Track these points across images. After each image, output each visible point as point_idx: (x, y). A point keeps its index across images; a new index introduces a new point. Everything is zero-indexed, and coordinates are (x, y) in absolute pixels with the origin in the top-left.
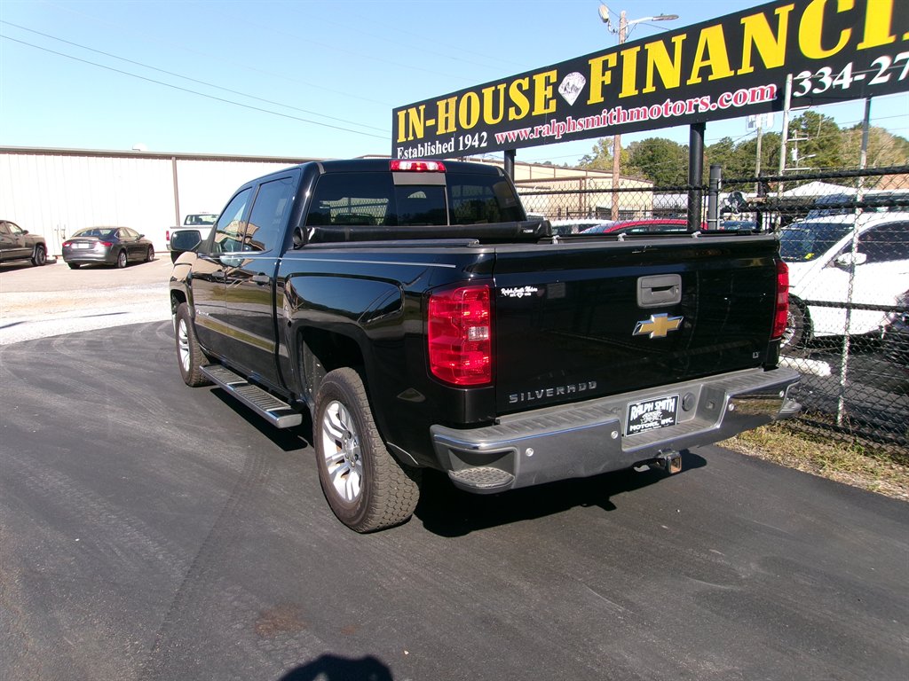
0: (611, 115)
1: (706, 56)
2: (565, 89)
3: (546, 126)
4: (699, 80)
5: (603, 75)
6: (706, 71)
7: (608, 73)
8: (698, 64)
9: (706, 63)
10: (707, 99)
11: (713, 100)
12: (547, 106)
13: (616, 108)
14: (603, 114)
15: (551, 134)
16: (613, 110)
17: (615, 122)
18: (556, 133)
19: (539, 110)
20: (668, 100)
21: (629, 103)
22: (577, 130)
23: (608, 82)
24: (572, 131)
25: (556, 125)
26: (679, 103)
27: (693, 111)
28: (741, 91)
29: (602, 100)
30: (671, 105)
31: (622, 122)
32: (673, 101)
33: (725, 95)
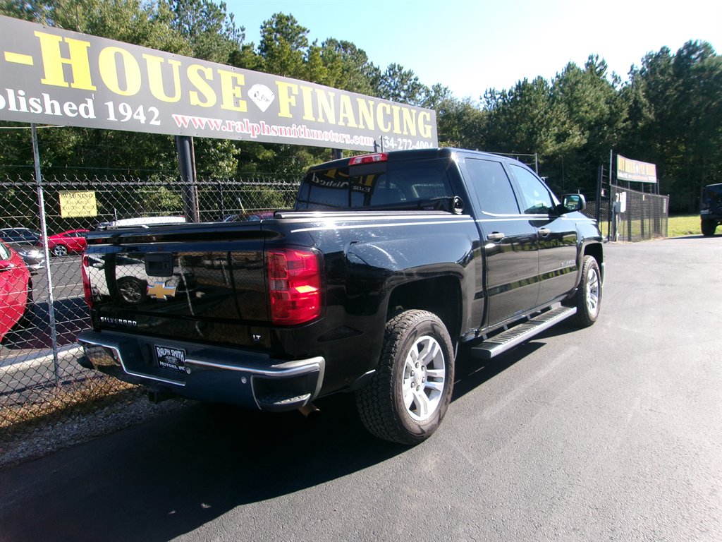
0: (299, 130)
1: (345, 112)
2: (255, 96)
3: (239, 123)
4: (343, 124)
5: (290, 97)
6: (346, 120)
7: (293, 98)
8: (342, 115)
9: (345, 115)
10: (348, 136)
11: (352, 138)
12: (237, 104)
13: (303, 126)
14: (293, 128)
15: (245, 131)
16: (300, 126)
17: (302, 136)
18: (251, 132)
19: (228, 104)
20: (331, 131)
21: (311, 125)
22: (271, 134)
23: (294, 104)
24: (266, 134)
25: (250, 125)
26: (337, 134)
27: (343, 142)
28: (361, 137)
29: (291, 116)
30: (333, 134)
31: (307, 137)
32: (334, 132)
33: (356, 137)
